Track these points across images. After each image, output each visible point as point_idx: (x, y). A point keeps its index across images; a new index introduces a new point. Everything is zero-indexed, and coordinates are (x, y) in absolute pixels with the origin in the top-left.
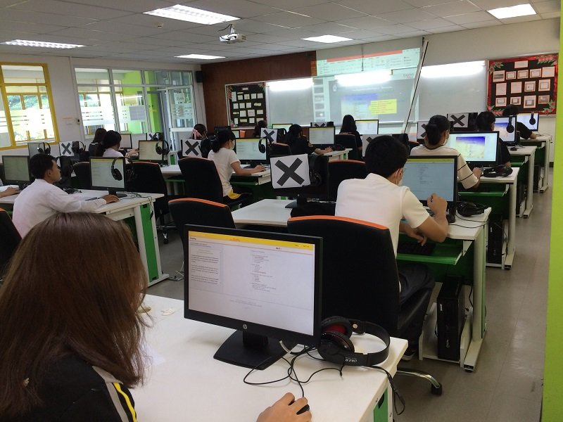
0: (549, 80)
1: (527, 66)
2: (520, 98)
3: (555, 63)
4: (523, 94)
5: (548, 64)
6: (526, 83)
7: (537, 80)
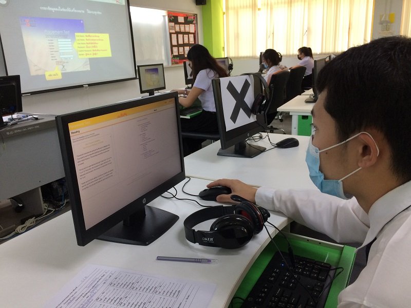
0: (192, 35)
1: (183, 21)
2: (182, 48)
3: (195, 22)
4: (184, 45)
5: (191, 22)
6: (184, 35)
7: (188, 33)
